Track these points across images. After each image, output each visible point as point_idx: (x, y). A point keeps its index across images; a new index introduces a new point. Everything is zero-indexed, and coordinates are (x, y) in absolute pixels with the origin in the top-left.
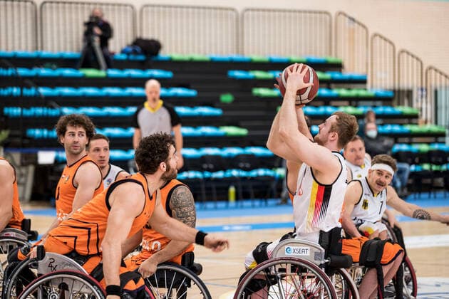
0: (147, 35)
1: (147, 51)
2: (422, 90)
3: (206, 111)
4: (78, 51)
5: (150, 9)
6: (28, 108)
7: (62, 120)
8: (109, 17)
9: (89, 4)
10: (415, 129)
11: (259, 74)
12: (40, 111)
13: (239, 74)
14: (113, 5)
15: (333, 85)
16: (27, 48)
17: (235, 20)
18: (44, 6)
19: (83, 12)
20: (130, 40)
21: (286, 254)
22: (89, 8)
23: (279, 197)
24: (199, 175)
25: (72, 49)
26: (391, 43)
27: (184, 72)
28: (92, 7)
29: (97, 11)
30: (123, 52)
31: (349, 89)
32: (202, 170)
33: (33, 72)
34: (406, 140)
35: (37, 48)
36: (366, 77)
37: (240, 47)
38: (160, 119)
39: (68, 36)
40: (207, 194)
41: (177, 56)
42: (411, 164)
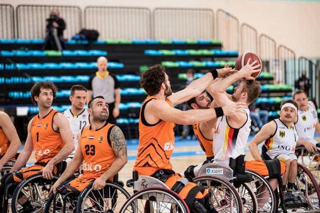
0: (90, 26)
1: (89, 38)
2: (276, 61)
3: (130, 77)
4: (42, 38)
5: (91, 9)
6: (9, 78)
7: (35, 85)
8: (63, 15)
9: (50, 6)
10: (271, 87)
11: (166, 52)
12: (17, 80)
13: (152, 52)
14: (66, 7)
15: (215, 59)
16: (7, 37)
17: (149, 16)
18: (18, 9)
19: (46, 12)
20: (78, 31)
21: (207, 173)
22: (49, 10)
23: (181, 135)
24: (126, 121)
25: (38, 37)
26: (254, 30)
27: (115, 51)
28: (51, 8)
29: (55, 11)
30: (73, 38)
31: (227, 61)
32: (128, 118)
33: (12, 53)
34: (266, 95)
35: (14, 37)
36: (238, 52)
37: (153, 34)
38: (108, 83)
39: (36, 29)
40: (132, 134)
41: (110, 41)
42: (269, 111)
